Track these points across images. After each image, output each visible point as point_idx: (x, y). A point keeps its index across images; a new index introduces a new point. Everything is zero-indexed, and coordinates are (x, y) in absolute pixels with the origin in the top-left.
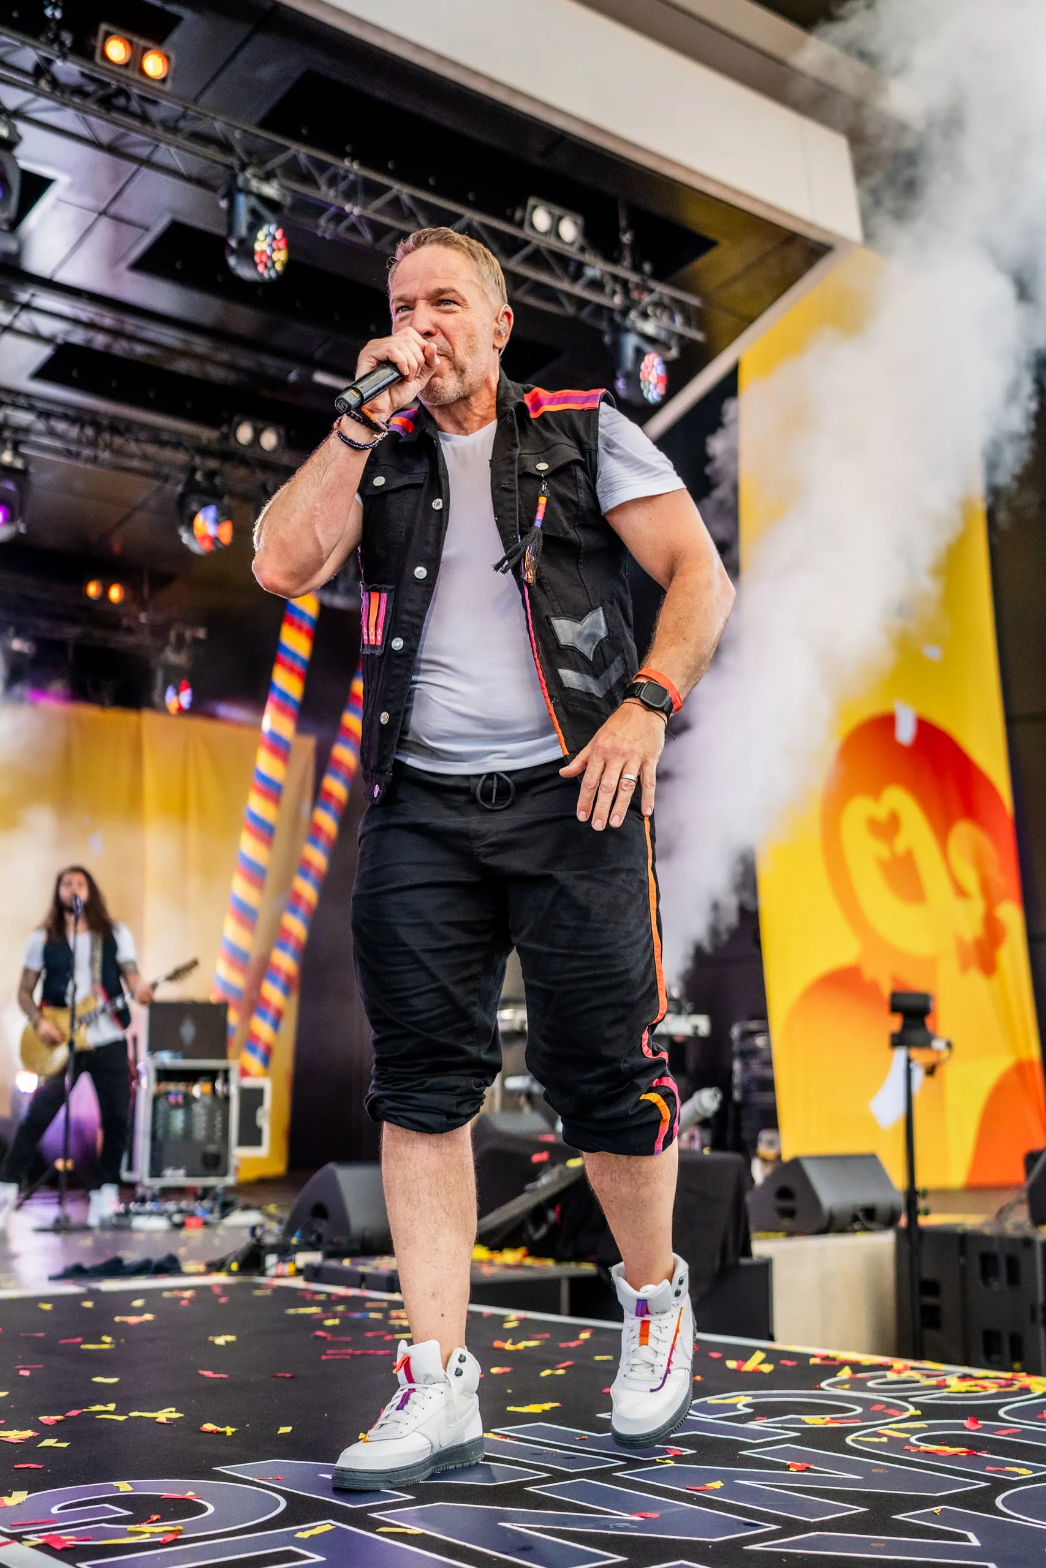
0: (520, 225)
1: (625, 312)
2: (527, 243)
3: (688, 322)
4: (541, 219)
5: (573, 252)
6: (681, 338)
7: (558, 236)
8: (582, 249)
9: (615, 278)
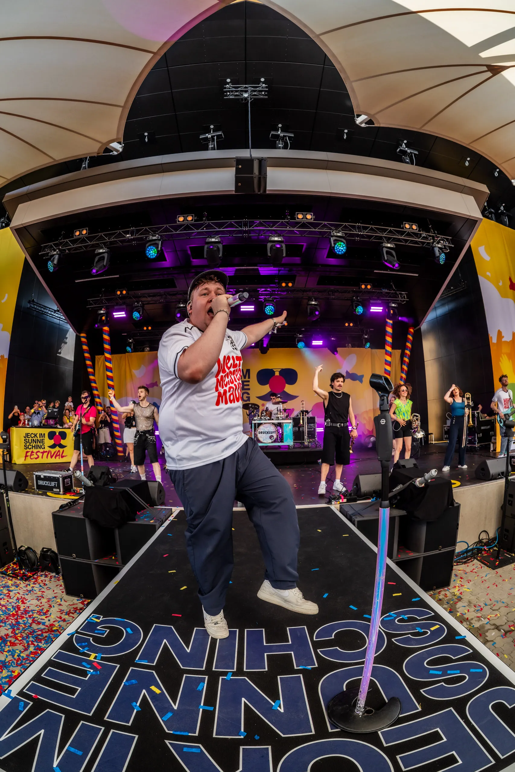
0: (403, 228)
1: (433, 243)
2: (406, 232)
3: (449, 243)
4: (407, 226)
5: (417, 232)
6: (449, 247)
7: (413, 229)
8: (419, 231)
9: (430, 236)
